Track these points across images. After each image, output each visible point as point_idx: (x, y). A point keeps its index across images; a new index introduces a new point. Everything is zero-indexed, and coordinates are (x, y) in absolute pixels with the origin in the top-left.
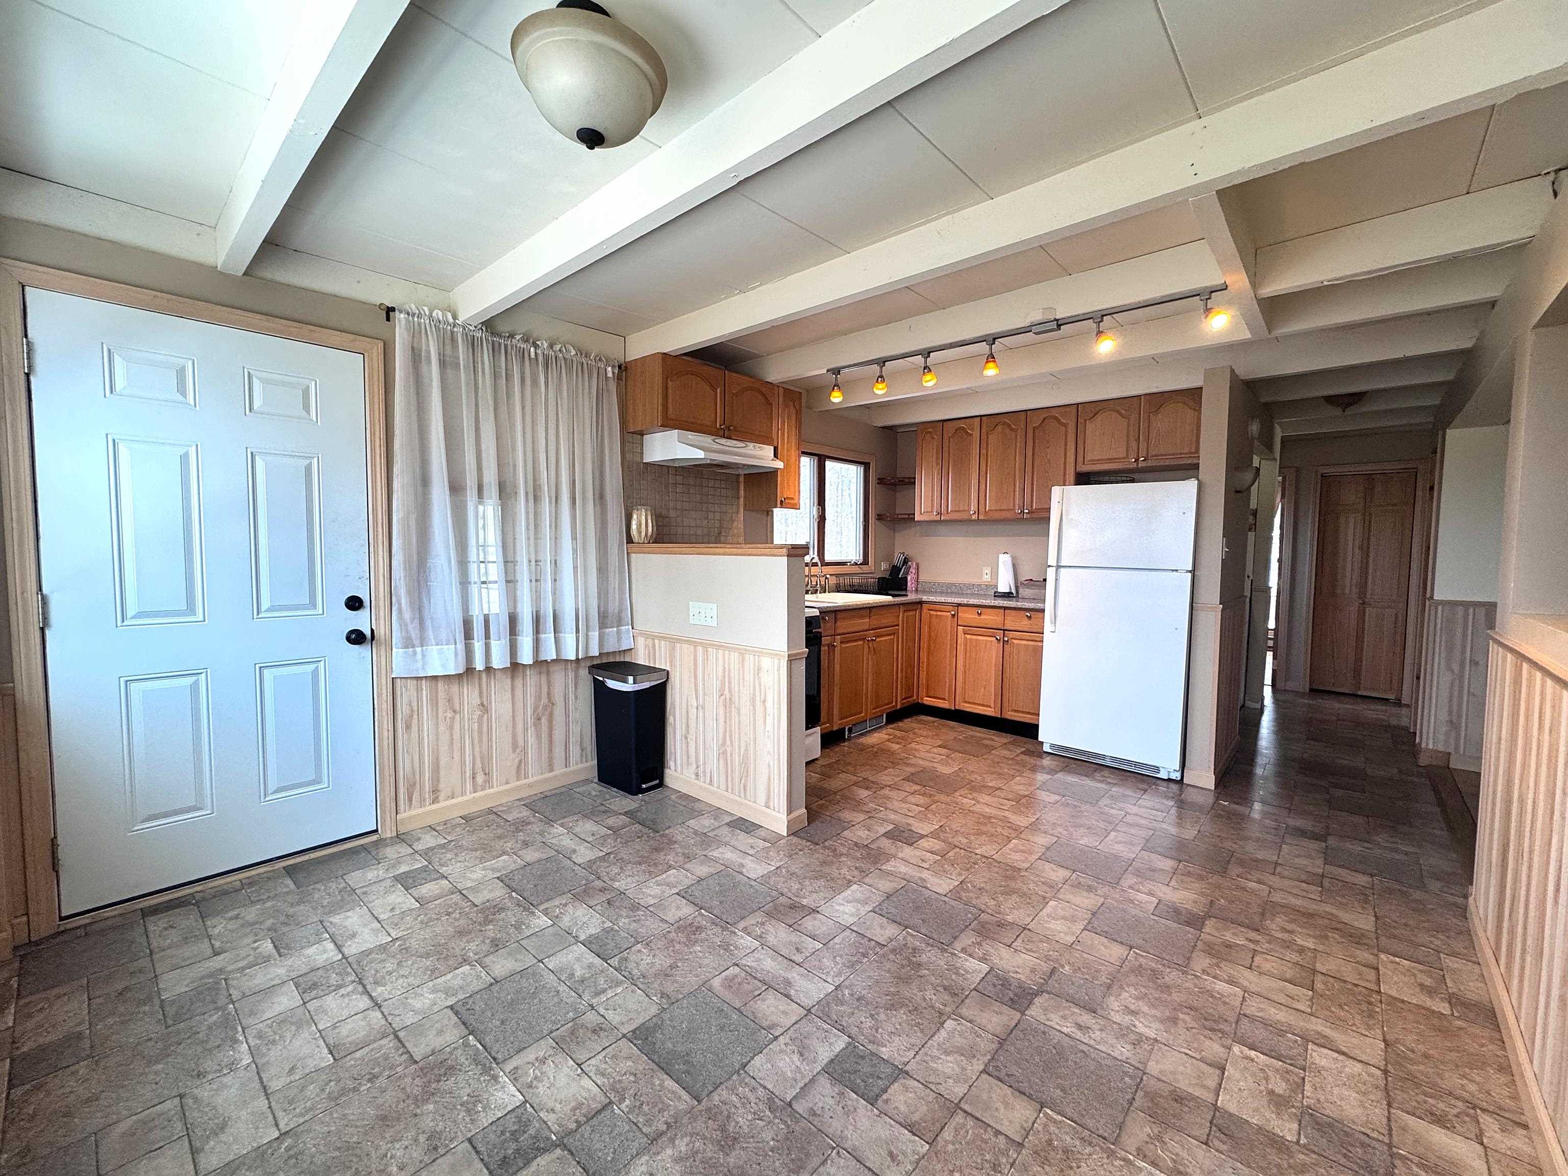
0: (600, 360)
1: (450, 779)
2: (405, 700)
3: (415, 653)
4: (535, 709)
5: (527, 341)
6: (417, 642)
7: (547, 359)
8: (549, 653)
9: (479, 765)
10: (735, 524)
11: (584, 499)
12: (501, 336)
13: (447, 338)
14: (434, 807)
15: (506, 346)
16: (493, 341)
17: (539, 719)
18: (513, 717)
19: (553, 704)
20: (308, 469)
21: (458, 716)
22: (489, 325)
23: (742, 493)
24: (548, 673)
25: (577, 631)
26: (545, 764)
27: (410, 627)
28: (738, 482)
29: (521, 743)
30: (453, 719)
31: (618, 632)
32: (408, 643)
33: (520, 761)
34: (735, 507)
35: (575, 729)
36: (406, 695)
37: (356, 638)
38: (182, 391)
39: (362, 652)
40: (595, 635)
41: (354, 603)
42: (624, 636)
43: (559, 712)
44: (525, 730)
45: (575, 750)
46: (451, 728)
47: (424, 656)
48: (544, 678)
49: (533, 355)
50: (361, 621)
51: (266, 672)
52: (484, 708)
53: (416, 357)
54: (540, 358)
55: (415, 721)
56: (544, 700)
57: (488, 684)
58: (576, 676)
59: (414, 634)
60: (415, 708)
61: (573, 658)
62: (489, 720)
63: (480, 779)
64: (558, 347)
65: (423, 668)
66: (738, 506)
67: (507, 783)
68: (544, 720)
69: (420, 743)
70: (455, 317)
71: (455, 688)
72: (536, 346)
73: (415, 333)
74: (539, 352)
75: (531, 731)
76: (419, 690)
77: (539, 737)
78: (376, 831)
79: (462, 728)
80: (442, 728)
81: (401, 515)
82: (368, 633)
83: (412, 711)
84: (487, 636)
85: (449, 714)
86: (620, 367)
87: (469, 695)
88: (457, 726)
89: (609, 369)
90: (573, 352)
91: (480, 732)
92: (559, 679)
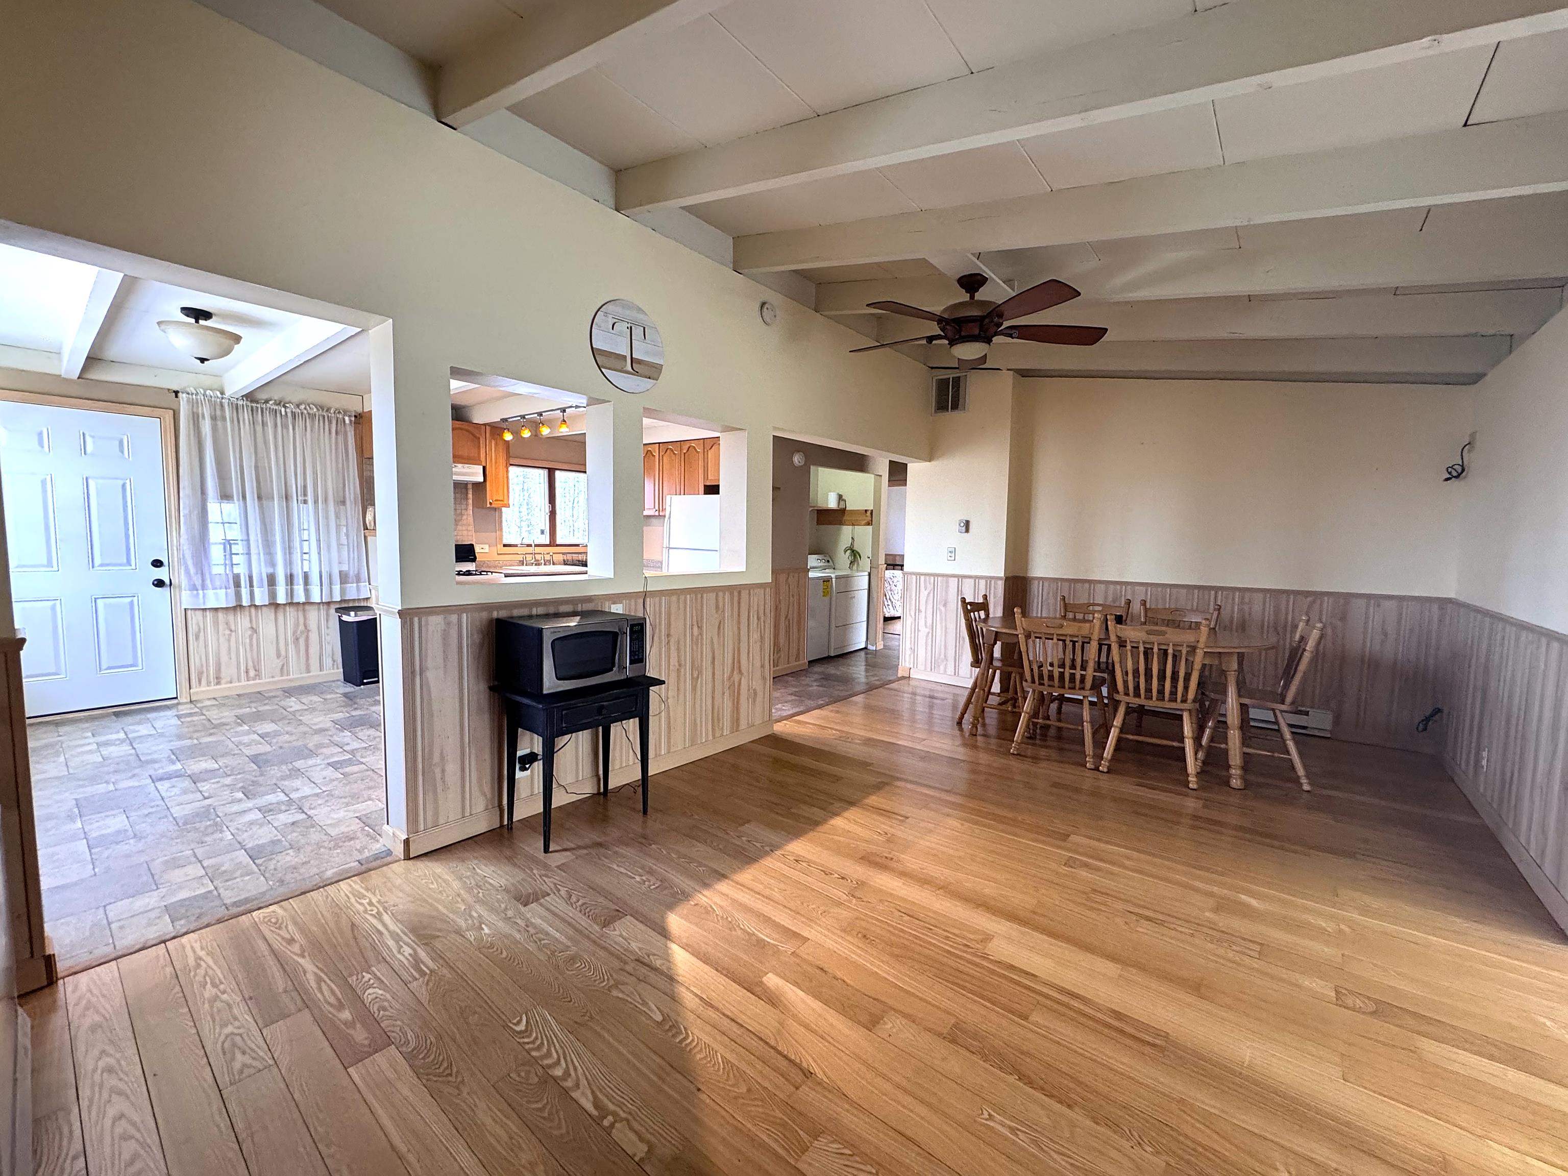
0: (339, 412)
1: (228, 672)
2: (194, 621)
3: (198, 594)
4: (294, 633)
5: (279, 404)
6: (199, 587)
7: (293, 414)
8: (300, 597)
9: (250, 664)
10: (465, 517)
11: (326, 500)
12: (257, 402)
13: (217, 408)
14: (218, 687)
15: (262, 409)
16: (252, 407)
17: (297, 639)
18: (277, 637)
19: (309, 631)
20: (124, 486)
21: (233, 634)
22: (250, 397)
23: (470, 496)
24: (304, 610)
25: (321, 585)
26: (303, 667)
27: (195, 578)
28: (467, 489)
29: (283, 653)
30: (230, 635)
31: (358, 586)
32: (194, 588)
33: (283, 665)
34: (463, 507)
35: (328, 649)
36: (195, 619)
37: (159, 583)
38: (41, 444)
39: (164, 591)
40: (337, 588)
41: (157, 564)
42: (362, 589)
43: (314, 636)
44: (286, 644)
45: (328, 661)
46: (229, 641)
47: (204, 596)
48: (301, 614)
49: (283, 413)
50: (162, 574)
51: (98, 601)
52: (254, 630)
53: (196, 419)
54: (289, 415)
55: (202, 634)
56: (301, 627)
57: (257, 616)
58: (328, 615)
59: (198, 583)
60: (202, 627)
61: (319, 601)
62: (258, 640)
63: (252, 673)
64: (302, 407)
65: (204, 603)
66: (467, 505)
67: (273, 677)
68: (302, 641)
69: (206, 646)
70: (222, 393)
71: (231, 617)
72: (285, 407)
73: (193, 404)
74: (288, 410)
75: (291, 648)
76: (204, 617)
77: (298, 652)
78: (176, 698)
79: (237, 642)
80: (222, 639)
81: (187, 512)
82: (167, 582)
83: (199, 629)
84: (251, 586)
85: (227, 632)
86: (355, 416)
87: (242, 622)
88: (233, 639)
89: (347, 418)
90: (315, 410)
91: (251, 645)
92: (313, 615)
